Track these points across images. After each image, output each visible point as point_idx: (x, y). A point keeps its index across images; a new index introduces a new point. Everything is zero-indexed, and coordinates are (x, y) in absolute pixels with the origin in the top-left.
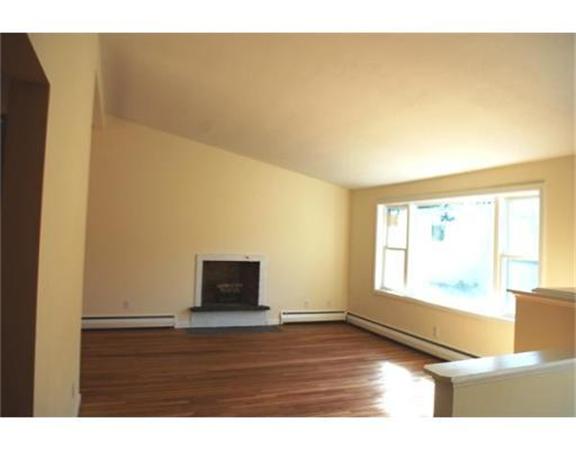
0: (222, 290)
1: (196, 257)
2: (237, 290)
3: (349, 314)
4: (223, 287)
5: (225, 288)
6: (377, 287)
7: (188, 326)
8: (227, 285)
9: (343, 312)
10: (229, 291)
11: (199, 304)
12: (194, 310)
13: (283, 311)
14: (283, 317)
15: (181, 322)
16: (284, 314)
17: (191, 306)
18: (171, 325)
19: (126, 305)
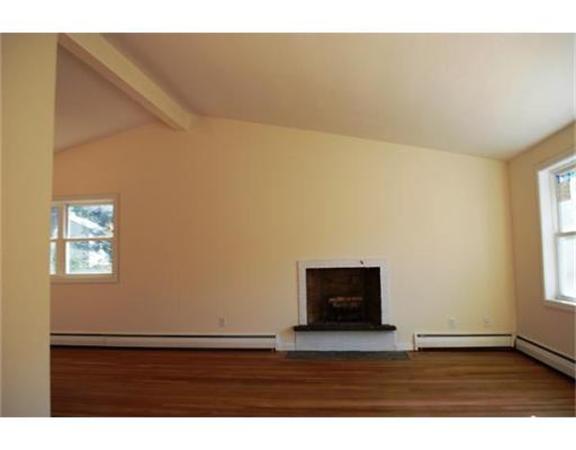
0: (335, 305)
1: (297, 263)
2: (354, 305)
3: (519, 337)
4: (337, 301)
5: (339, 303)
6: (549, 294)
7: (293, 349)
8: (340, 299)
9: (510, 335)
10: (345, 305)
11: (304, 322)
12: (298, 329)
13: (416, 334)
14: (418, 339)
15: (284, 344)
16: (419, 336)
17: (296, 324)
18: (272, 347)
19: (222, 322)
